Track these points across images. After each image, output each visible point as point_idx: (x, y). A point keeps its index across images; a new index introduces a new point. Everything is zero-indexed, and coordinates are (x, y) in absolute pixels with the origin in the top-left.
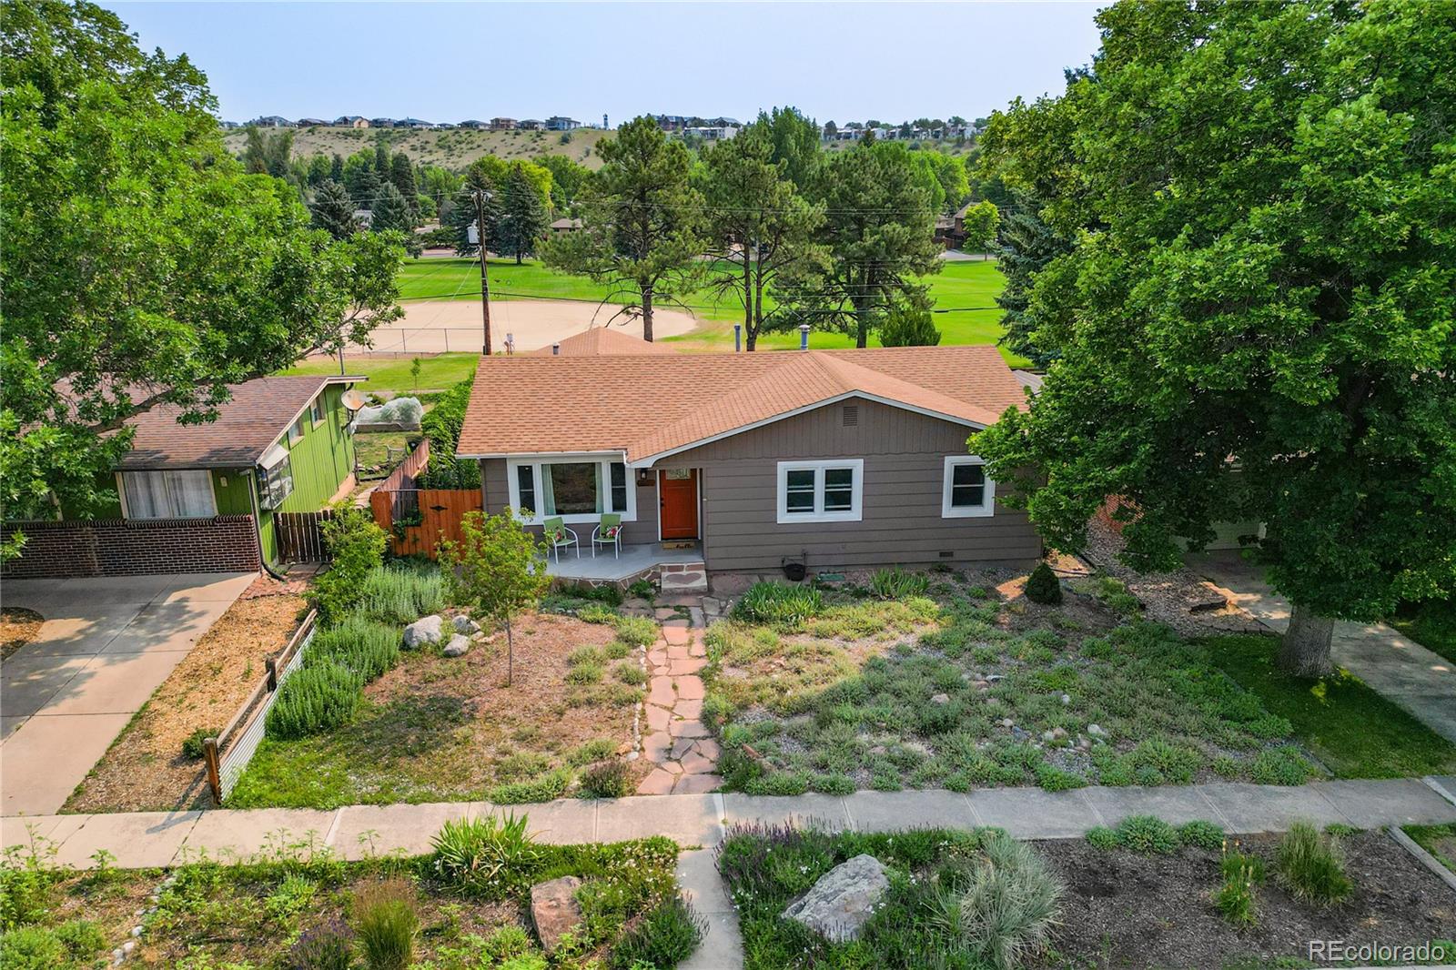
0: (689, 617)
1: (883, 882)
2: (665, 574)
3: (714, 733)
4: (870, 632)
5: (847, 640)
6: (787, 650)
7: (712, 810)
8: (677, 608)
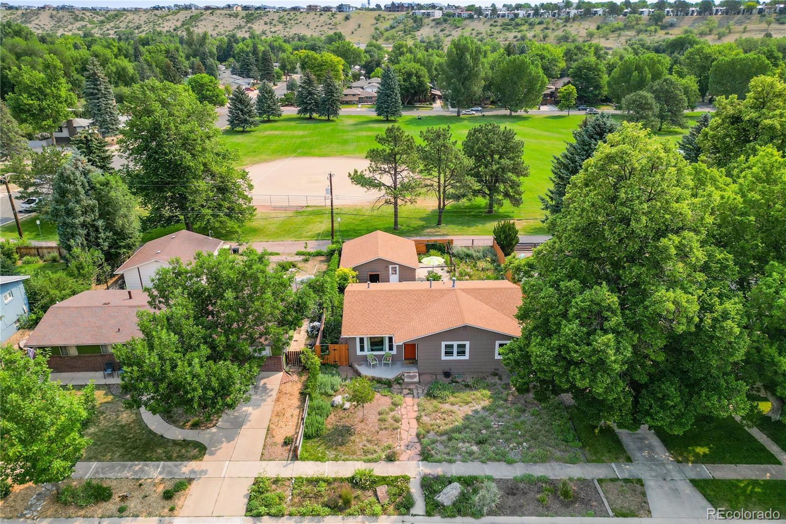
0: (413, 394)
1: (459, 490)
2: (406, 374)
3: (420, 441)
4: (467, 403)
5: (460, 406)
6: (442, 410)
7: (419, 467)
8: (409, 389)
